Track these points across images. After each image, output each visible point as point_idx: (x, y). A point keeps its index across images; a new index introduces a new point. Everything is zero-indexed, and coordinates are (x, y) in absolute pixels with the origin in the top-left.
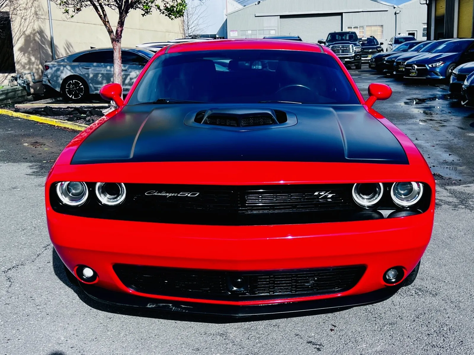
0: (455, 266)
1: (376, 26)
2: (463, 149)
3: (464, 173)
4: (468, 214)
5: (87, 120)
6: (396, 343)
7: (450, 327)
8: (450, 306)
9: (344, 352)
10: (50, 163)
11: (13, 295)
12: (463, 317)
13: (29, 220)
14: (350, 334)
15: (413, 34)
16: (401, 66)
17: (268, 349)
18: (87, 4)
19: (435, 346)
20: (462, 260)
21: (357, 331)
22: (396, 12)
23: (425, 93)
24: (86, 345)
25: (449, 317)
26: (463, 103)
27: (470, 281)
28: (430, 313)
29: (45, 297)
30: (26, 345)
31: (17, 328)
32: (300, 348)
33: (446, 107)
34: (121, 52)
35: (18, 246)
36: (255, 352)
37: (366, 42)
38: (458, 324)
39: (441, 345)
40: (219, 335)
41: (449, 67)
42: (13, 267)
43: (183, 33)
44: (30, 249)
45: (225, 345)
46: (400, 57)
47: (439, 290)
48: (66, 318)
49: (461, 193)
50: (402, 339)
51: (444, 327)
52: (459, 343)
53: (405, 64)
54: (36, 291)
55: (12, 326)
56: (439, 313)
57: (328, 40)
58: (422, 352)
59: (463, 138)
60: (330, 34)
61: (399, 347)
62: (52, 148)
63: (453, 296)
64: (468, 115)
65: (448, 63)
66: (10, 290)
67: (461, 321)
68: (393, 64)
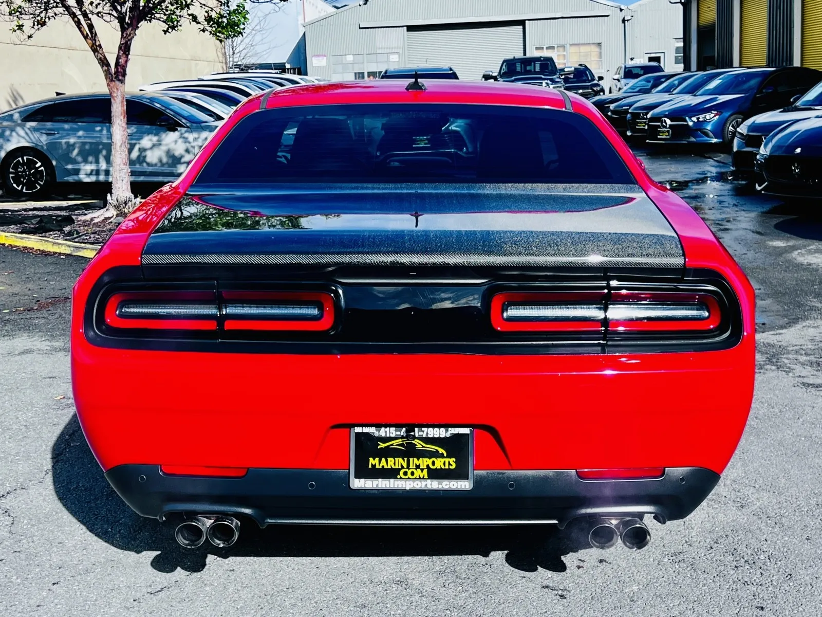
0: (769, 462)
1: (590, 44)
2: (765, 269)
3: (770, 311)
4: (783, 379)
5: (66, 232)
6: (686, 582)
7: (770, 554)
8: (767, 523)
9: (604, 599)
10: (17, 313)
11: (23, 537)
12: (788, 539)
13: (10, 414)
14: (610, 572)
15: (657, 59)
16: (641, 121)
17: (479, 600)
18: (57, 13)
19: (749, 583)
20: (779, 452)
21: (620, 566)
22: (624, 18)
23: (687, 170)
24: (173, 608)
25: (766, 540)
26: (758, 188)
27: (796, 484)
28: (736, 535)
29: (80, 538)
30: (71, 613)
31: (48, 588)
32: (532, 596)
33: (728, 195)
34: (125, 103)
35: (6, 458)
36: (460, 605)
37: (571, 76)
38: (782, 549)
39: (758, 581)
40: (395, 582)
41: (729, 122)
42: (8, 493)
43: (224, 61)
44: (30, 462)
45: (408, 598)
46: (638, 103)
47: (746, 499)
48: (129, 568)
49: (767, 346)
50: (695, 575)
51: (760, 555)
52: (787, 577)
53: (649, 116)
54: (61, 530)
55: (38, 586)
56: (751, 534)
57: (501, 73)
58: (729, 592)
59: (762, 251)
60: (504, 61)
61: (691, 587)
62: (11, 285)
63: (770, 508)
64: (769, 209)
65: (727, 114)
66: (13, 529)
67: (787, 545)
68: (626, 117)
